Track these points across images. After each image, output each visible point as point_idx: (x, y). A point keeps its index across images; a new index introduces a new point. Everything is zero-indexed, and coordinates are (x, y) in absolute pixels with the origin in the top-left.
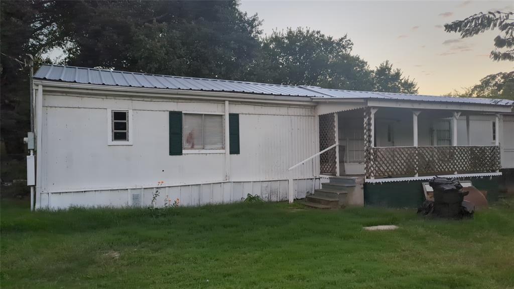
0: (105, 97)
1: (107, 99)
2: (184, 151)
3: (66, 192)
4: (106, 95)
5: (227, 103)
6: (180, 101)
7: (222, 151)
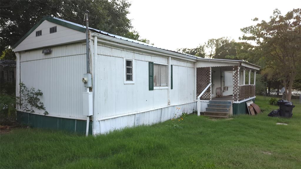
0: (122, 50)
1: (123, 51)
2: (155, 88)
3: (107, 119)
4: (123, 48)
5: (170, 58)
6: (153, 55)
7: (167, 87)
